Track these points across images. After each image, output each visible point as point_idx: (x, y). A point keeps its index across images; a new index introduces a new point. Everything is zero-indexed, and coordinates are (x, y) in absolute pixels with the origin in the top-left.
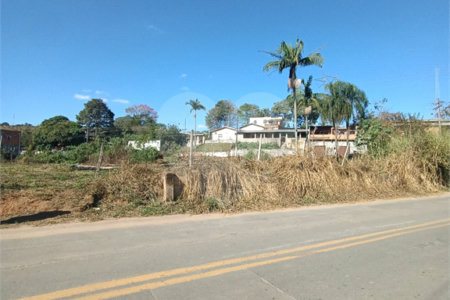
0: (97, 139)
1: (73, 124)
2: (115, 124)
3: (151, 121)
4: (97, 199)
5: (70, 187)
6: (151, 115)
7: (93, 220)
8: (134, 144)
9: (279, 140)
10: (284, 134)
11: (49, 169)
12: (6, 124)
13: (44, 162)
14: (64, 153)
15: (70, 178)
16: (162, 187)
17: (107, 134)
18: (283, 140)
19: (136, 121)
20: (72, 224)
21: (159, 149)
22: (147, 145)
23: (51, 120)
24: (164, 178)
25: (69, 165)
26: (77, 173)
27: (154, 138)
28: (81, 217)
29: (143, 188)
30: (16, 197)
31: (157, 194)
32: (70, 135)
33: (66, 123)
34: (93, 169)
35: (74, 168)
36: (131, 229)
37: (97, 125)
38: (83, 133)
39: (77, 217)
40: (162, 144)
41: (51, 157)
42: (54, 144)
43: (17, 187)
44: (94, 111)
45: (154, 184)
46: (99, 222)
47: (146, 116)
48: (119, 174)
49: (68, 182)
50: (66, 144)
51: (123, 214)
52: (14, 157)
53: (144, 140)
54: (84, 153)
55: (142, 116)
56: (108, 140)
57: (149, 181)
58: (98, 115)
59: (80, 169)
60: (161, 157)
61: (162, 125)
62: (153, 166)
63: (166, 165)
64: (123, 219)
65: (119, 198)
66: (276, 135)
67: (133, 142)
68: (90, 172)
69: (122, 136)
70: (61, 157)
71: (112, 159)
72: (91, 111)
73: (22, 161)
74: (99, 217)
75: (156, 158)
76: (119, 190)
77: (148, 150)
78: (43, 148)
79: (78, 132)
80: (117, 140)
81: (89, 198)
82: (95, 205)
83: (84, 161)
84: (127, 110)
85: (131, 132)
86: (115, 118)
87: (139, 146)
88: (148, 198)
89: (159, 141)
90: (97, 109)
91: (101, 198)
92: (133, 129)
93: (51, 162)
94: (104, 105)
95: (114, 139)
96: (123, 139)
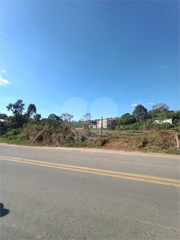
0: (141, 120)
1: (132, 116)
2: (148, 114)
3: (165, 110)
4: (145, 144)
5: (134, 139)
6: (165, 108)
7: (144, 152)
8: (157, 122)
11: (125, 132)
12: (112, 118)
13: (123, 130)
14: (129, 127)
15: (133, 135)
16: (176, 141)
17: (145, 118)
19: (158, 111)
20: (136, 152)
21: (171, 123)
22: (164, 122)
23: (124, 115)
24: (177, 137)
25: (132, 131)
26: (135, 134)
27: (168, 118)
28: (139, 150)
29: (165, 141)
30: (118, 141)
31: (173, 144)
32: (131, 120)
33: (129, 116)
34: (141, 132)
35: (134, 132)
36: (161, 158)
37: (141, 115)
38: (135, 119)
39: (137, 150)
40: (173, 120)
41: (125, 128)
42: (126, 123)
43: (117, 138)
44: (139, 110)
45: (171, 139)
46: (146, 153)
47: (163, 108)
48: (153, 134)
49: (133, 137)
50: (130, 123)
51: (157, 152)
52: (115, 129)
53: (163, 119)
54: (136, 126)
55: (160, 108)
56: (145, 120)
57: (168, 138)
58: (141, 111)
59: (136, 132)
60: (173, 127)
61: (172, 111)
62: (169, 131)
63: (177, 130)
64: (157, 153)
65: (154, 145)
67: (157, 121)
68: (140, 134)
69: (152, 118)
70: (128, 128)
71: (148, 128)
72: (137, 110)
73: (117, 130)
74: (146, 151)
75: (170, 128)
76: (154, 141)
77: (165, 124)
78: (123, 125)
79: (133, 118)
80: (149, 120)
81: (141, 143)
82: (144, 146)
83: (137, 129)
84: (153, 107)
85: (156, 116)
86: (148, 111)
87: (160, 122)
88: (168, 146)
89: (171, 119)
90: (140, 109)
91: (146, 144)
92: (156, 115)
93: (125, 130)
94: (143, 107)
95: (148, 120)
96: (152, 120)
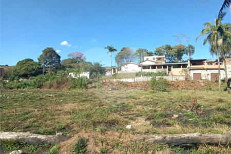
1: (36, 63)
2: (61, 62)
3: (82, 60)
6: (82, 58)
8: (72, 75)
9: (167, 70)
10: (170, 66)
17: (56, 69)
18: (170, 70)
19: (74, 61)
21: (89, 78)
22: (81, 75)
23: (23, 61)
27: (86, 70)
32: (34, 70)
33: (32, 63)
37: (51, 63)
38: (41, 68)
40: (91, 74)
42: (25, 76)
44: (48, 55)
47: (80, 58)
53: (79, 72)
55: (77, 58)
56: (56, 73)
58: (51, 57)
60: (91, 83)
61: (89, 63)
66: (165, 66)
67: (72, 74)
69: (65, 70)
72: (46, 55)
77: (82, 79)
79: (38, 68)
80: (62, 72)
84: (68, 56)
85: (71, 67)
86: (61, 59)
87: (76, 76)
89: (89, 72)
90: (50, 54)
92: (72, 65)
94: (54, 52)
95: (60, 72)
96: (66, 72)
